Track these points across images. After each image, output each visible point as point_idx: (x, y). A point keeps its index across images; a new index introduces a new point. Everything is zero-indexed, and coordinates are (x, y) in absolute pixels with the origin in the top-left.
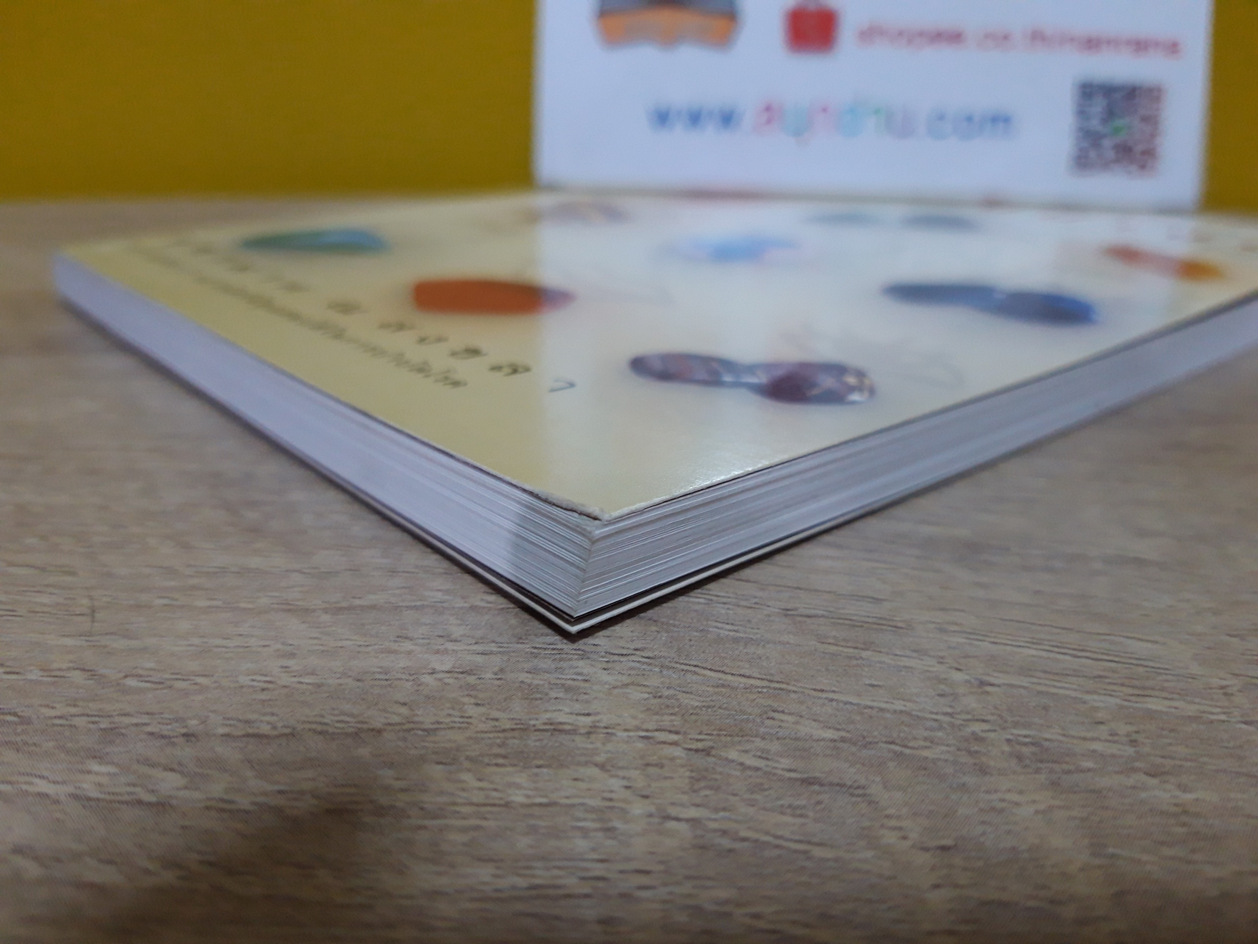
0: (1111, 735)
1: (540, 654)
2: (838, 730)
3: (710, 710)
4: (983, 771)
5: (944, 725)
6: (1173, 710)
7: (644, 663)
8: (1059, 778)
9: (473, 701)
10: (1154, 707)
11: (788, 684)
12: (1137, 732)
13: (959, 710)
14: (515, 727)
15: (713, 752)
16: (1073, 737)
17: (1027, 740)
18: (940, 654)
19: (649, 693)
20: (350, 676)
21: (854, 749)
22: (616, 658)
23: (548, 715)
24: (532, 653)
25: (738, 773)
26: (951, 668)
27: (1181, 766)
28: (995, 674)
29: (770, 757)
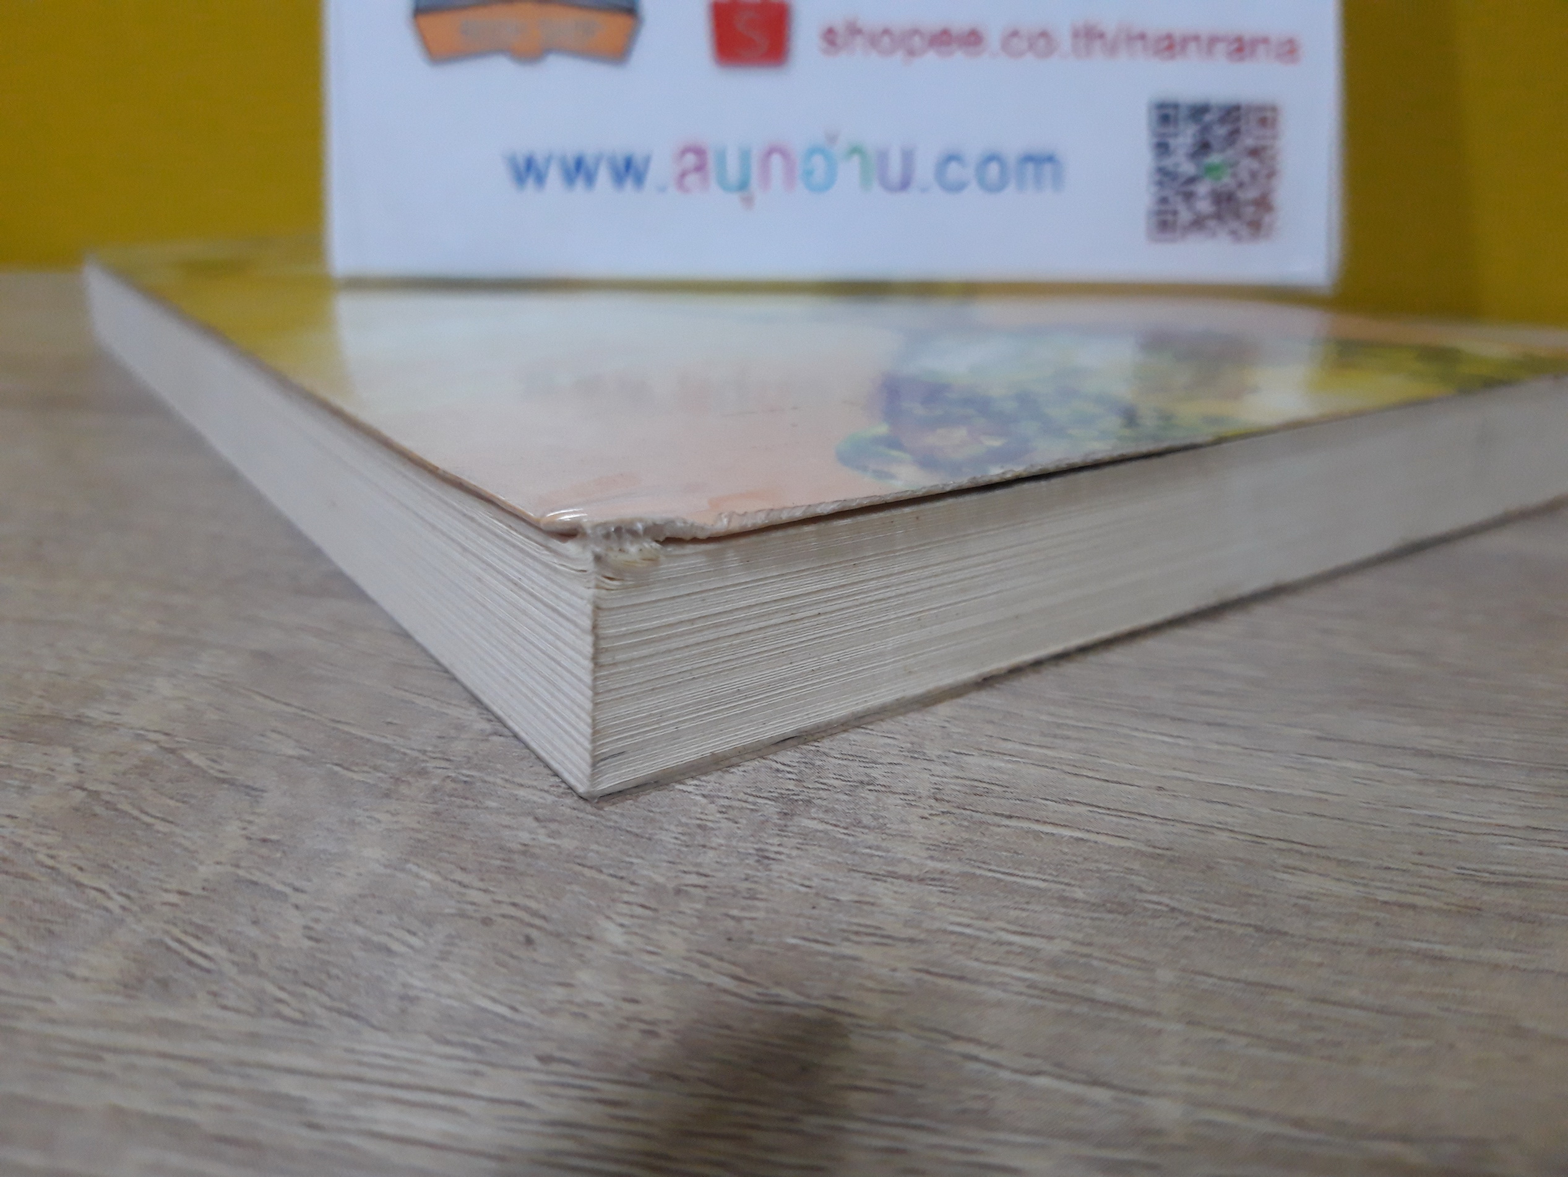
2: (307, 750)
3: (221, 724)
4: (388, 795)
5: (407, 759)
7: (215, 685)
8: (448, 810)
9: (41, 693)
11: (316, 714)
13: (438, 749)
14: (49, 715)
15: (179, 751)
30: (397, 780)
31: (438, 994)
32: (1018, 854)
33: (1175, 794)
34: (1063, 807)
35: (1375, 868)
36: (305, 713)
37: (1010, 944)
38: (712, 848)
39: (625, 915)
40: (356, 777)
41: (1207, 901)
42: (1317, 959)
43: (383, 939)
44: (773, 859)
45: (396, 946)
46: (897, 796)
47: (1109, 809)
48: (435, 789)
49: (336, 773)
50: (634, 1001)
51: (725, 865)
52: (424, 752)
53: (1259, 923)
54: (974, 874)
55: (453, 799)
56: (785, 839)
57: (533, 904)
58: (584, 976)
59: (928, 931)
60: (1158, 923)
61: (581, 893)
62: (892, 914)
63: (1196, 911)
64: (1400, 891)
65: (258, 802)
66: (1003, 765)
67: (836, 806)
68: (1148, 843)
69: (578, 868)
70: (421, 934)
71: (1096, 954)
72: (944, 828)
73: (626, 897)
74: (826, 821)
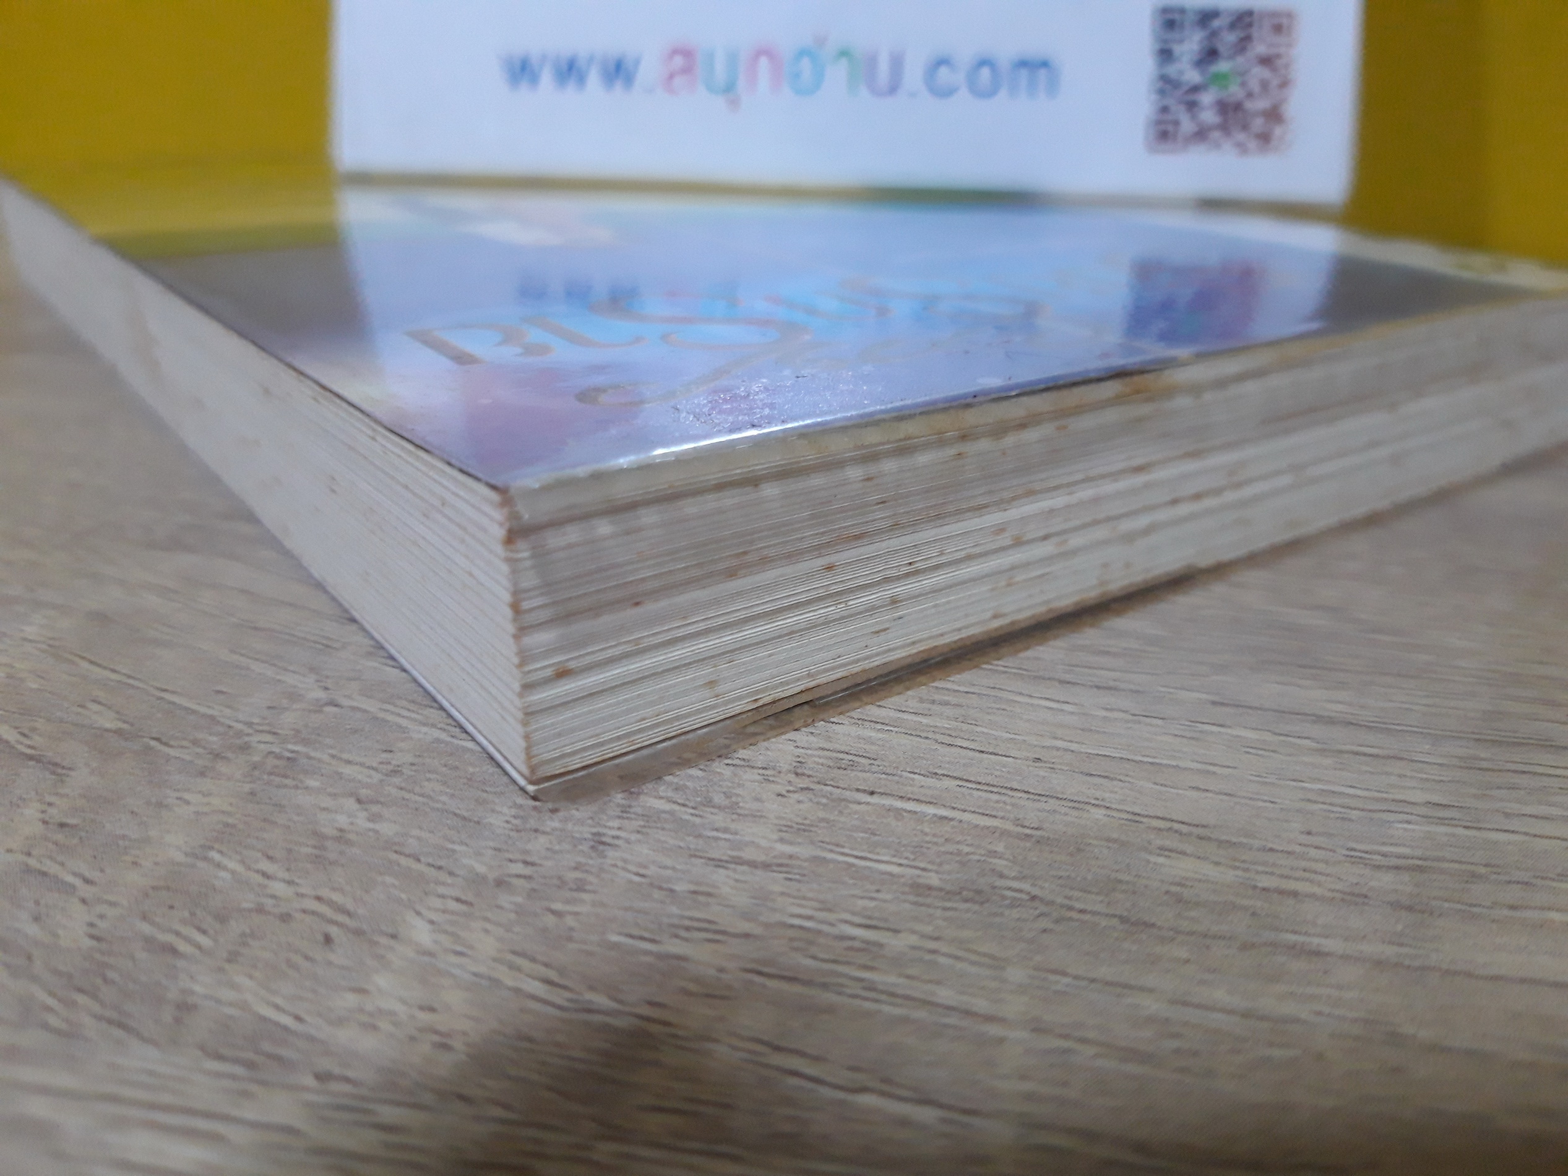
0: (381, 762)
4: (203, 773)
5: (232, 732)
7: (41, 650)
8: (265, 790)
11: (141, 681)
17: (289, 755)
18: (331, 674)
21: (113, 739)
22: (23, 643)
27: (406, 800)
29: (31, 734)
30: (217, 756)
31: (218, 1001)
32: (875, 835)
33: (1052, 766)
34: (930, 781)
35: (1259, 850)
36: (131, 681)
37: (853, 938)
38: (544, 833)
39: (437, 910)
40: (172, 752)
41: (1072, 889)
42: (1183, 954)
43: (169, 938)
44: (609, 845)
45: (183, 947)
46: (756, 771)
47: (980, 783)
48: (255, 767)
49: (151, 748)
50: (432, 1010)
51: (555, 852)
52: (250, 724)
53: (1125, 914)
54: (824, 858)
55: (272, 777)
56: (626, 821)
57: (336, 897)
58: (382, 981)
59: (767, 926)
60: (1015, 913)
61: (394, 886)
62: (727, 906)
63: (1059, 900)
64: (1282, 876)
65: (62, 781)
66: (873, 734)
67: (687, 783)
68: (1018, 822)
69: (394, 857)
70: (211, 932)
71: (945, 949)
72: (801, 806)
73: (441, 890)
74: (674, 799)
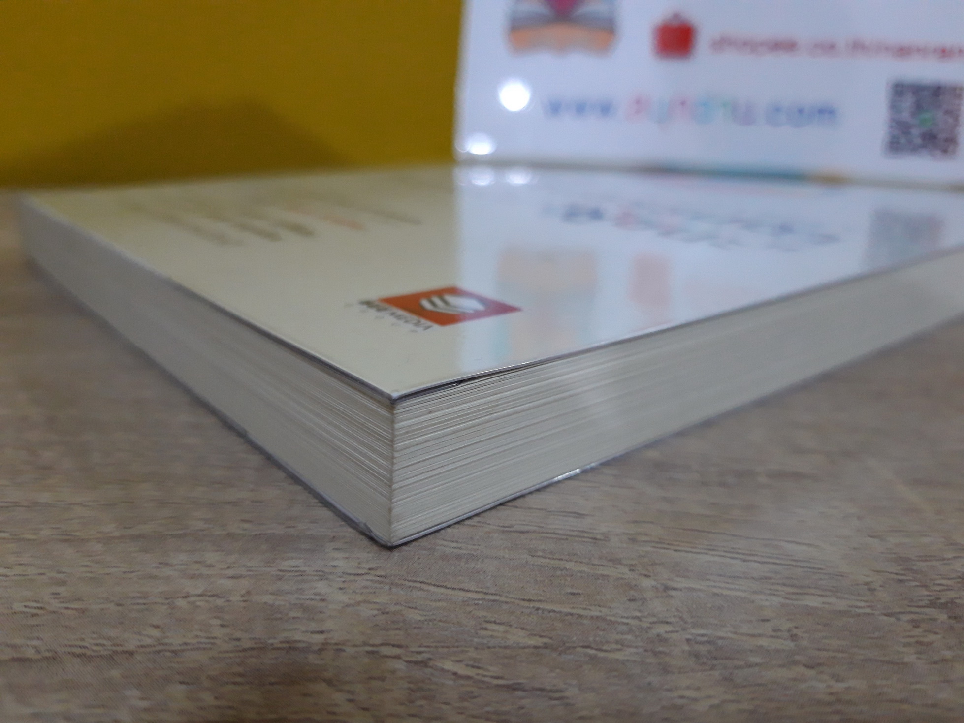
0: (774, 631)
1: (283, 576)
2: (541, 637)
3: (431, 623)
4: (665, 670)
5: (634, 628)
6: (827, 606)
7: (376, 582)
8: (731, 674)
9: (218, 622)
10: (811, 604)
11: (501, 596)
12: (796, 627)
13: (646, 613)
14: (255, 646)
15: (431, 663)
16: (743, 634)
17: (705, 639)
18: (633, 562)
19: (378, 610)
20: (111, 602)
21: (555, 655)
22: (352, 578)
23: (285, 634)
24: (277, 576)
25: (451, 683)
26: (641, 574)
27: (834, 657)
28: (679, 579)
29: (480, 665)
